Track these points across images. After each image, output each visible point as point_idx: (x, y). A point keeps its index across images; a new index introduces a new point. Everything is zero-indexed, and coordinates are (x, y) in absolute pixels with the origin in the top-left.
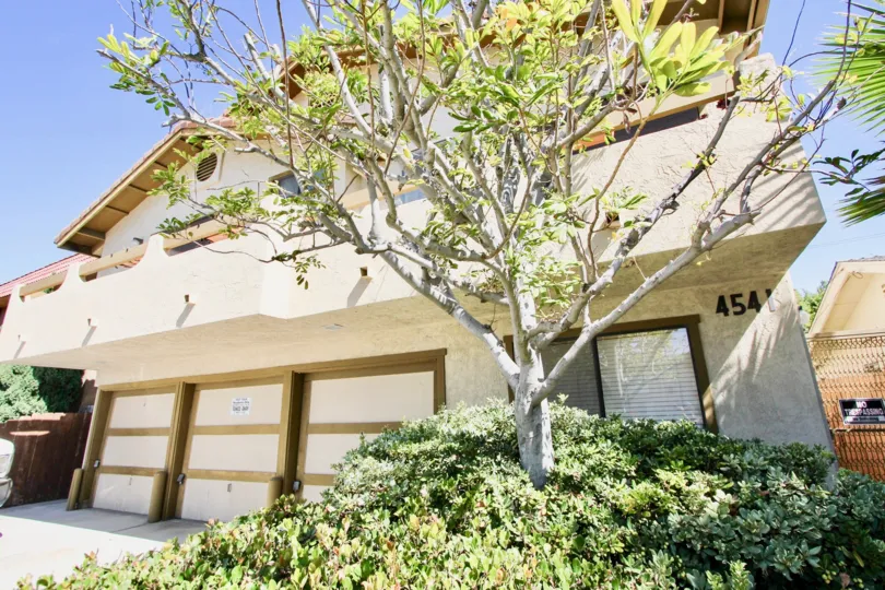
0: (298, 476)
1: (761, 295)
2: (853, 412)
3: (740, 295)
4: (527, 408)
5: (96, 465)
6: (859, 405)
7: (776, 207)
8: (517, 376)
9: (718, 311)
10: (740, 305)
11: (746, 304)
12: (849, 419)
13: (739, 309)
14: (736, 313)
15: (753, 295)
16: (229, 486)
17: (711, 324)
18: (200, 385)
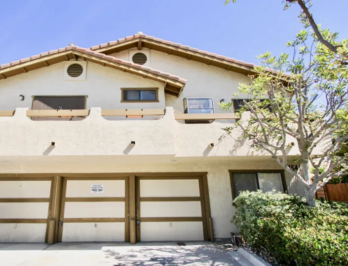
0: (137, 219)
13: (293, 169)
15: (296, 166)
16: (96, 224)
18: (66, 177)
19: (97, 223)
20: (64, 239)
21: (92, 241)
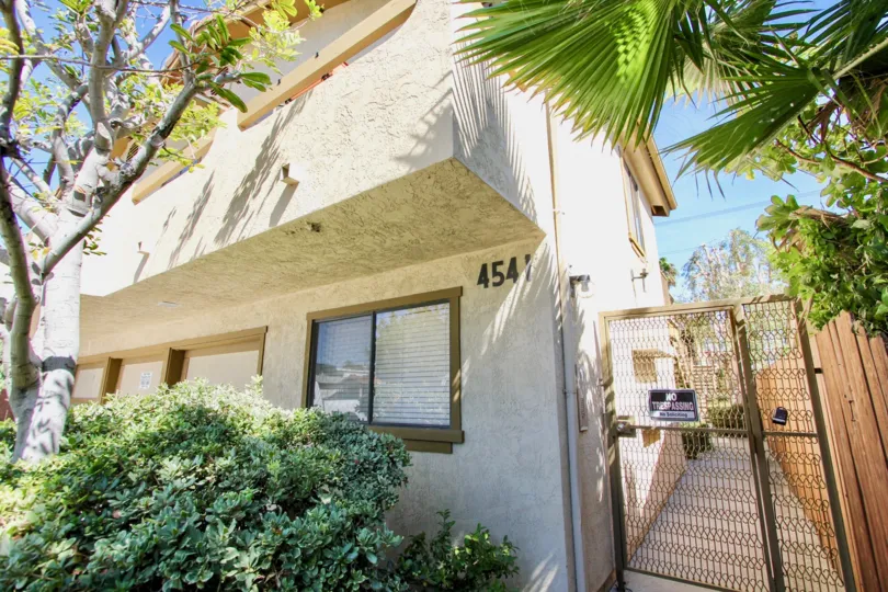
1: (520, 262)
2: (660, 406)
3: (501, 263)
6: (668, 396)
9: (480, 282)
10: (501, 274)
11: (505, 274)
12: (656, 414)
13: (498, 279)
14: (495, 285)
15: (513, 262)
17: (473, 295)
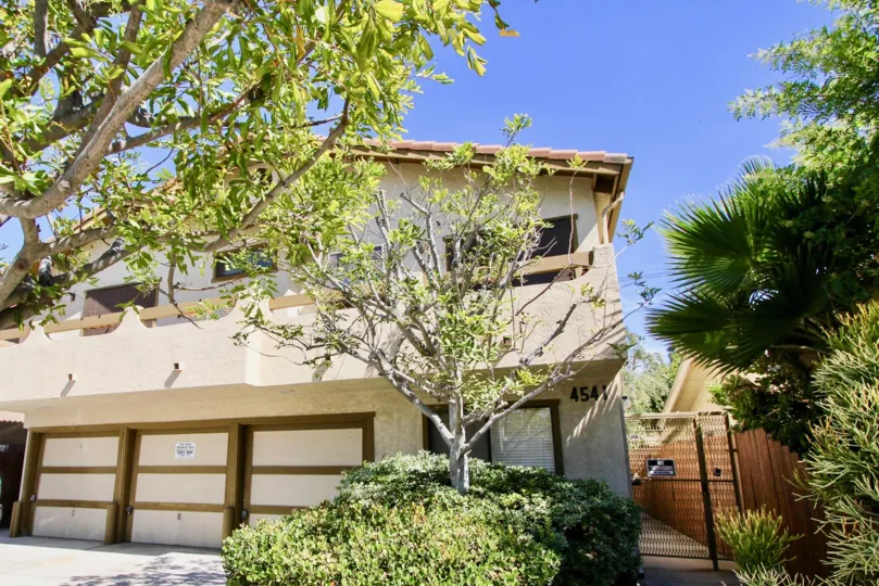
0: (245, 506)
1: (599, 389)
2: (654, 468)
3: (586, 388)
4: (458, 457)
5: (32, 499)
6: (659, 463)
7: (614, 335)
8: (452, 440)
9: (572, 398)
10: (586, 395)
11: (590, 394)
12: (652, 472)
13: (584, 397)
14: (583, 400)
15: (595, 389)
16: (179, 515)
17: (567, 406)
18: (141, 430)
19: (184, 513)
20: (134, 538)
21: (173, 543)
